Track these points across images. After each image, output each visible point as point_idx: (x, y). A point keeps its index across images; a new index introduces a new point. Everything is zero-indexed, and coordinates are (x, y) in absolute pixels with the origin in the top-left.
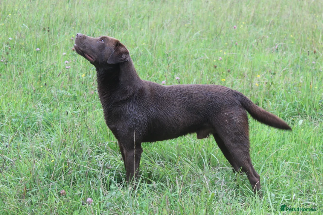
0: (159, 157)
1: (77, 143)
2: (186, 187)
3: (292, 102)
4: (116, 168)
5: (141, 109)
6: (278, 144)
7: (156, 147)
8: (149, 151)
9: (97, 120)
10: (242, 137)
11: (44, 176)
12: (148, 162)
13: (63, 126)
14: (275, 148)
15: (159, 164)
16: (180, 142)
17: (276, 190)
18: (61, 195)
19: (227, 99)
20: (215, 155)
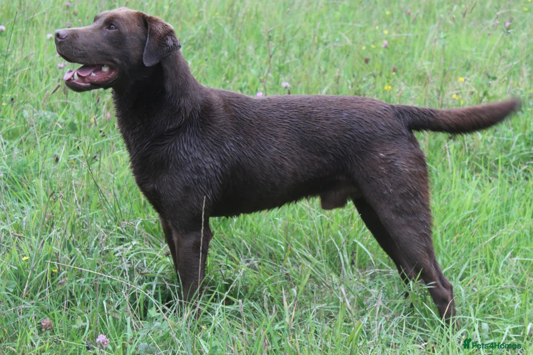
0: (247, 250)
1: (77, 220)
2: (304, 312)
3: (524, 132)
4: (159, 272)
5: (208, 146)
6: (496, 220)
7: (242, 228)
8: (226, 236)
9: (120, 173)
10: (416, 202)
11: (7, 290)
12: (224, 261)
13: (49, 185)
14: (489, 229)
15: (248, 264)
16: (291, 216)
17: (491, 316)
18: (43, 330)
19: (383, 123)
20: (364, 245)
